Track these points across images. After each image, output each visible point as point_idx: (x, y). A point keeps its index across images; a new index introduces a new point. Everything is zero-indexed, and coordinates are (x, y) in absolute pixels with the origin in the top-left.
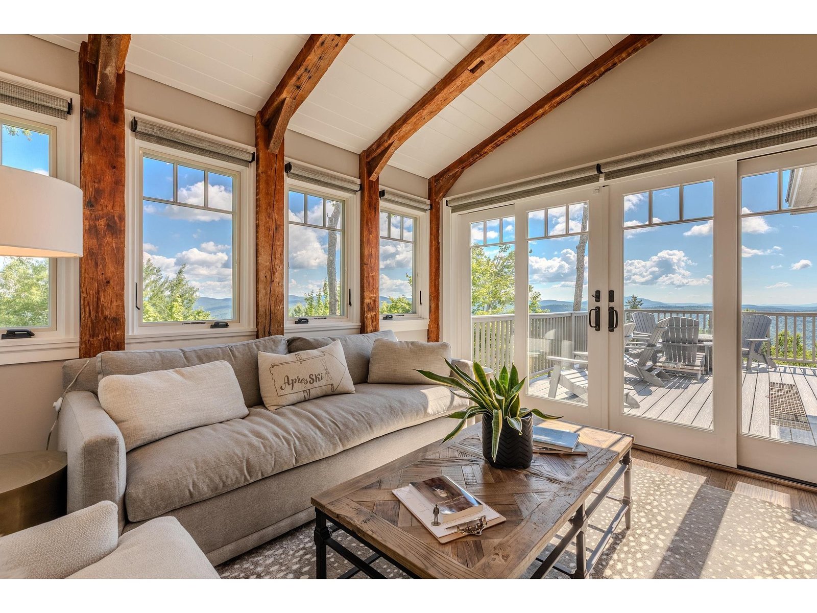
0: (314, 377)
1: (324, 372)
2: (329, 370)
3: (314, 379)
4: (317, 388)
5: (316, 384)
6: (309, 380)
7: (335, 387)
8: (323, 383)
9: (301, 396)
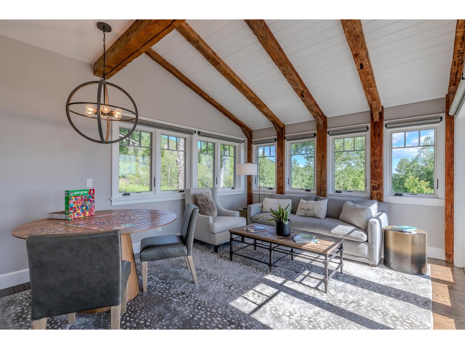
0: (308, 209)
1: (312, 209)
2: (314, 208)
3: (308, 210)
4: (309, 213)
5: (308, 212)
6: (307, 210)
7: (315, 215)
8: (311, 212)
9: (304, 214)
